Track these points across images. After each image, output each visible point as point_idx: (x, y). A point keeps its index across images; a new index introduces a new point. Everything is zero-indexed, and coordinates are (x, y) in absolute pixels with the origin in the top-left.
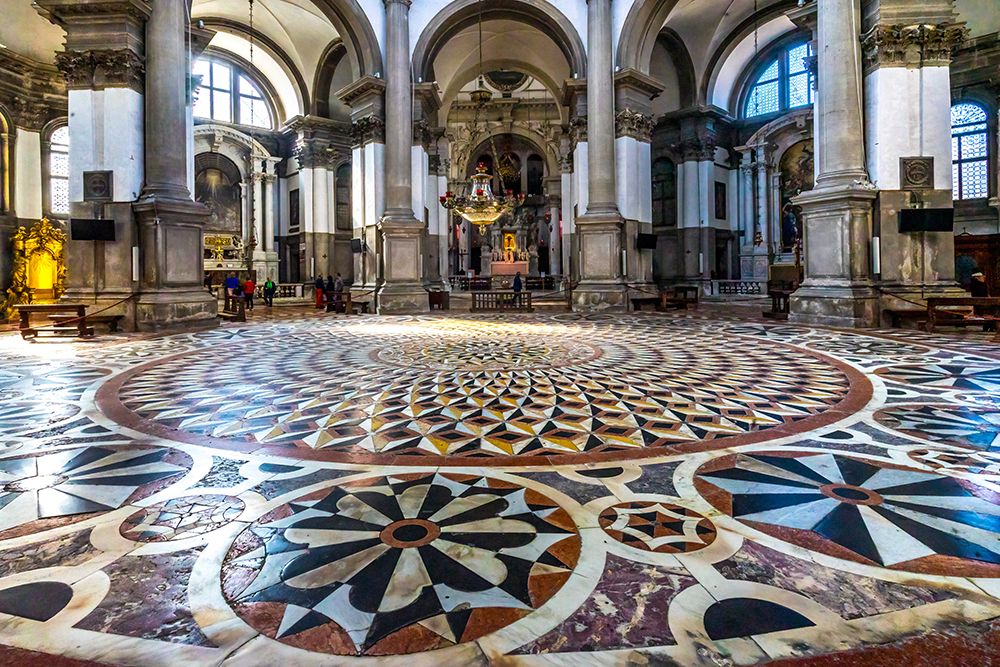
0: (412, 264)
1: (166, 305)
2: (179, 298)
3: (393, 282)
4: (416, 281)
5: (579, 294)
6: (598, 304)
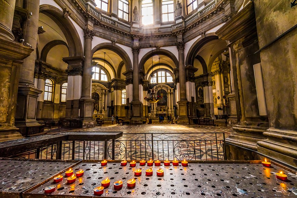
0: (185, 112)
1: (133, 120)
2: (136, 119)
3: (181, 116)
4: (186, 116)
5: (229, 120)
6: (234, 124)
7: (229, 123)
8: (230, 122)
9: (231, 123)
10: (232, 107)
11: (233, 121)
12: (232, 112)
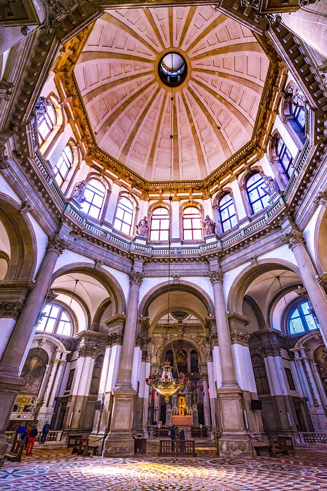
0: (127, 418)
3: (115, 431)
4: (128, 431)
5: (223, 442)
6: (235, 451)
7: (222, 449)
8: (224, 447)
9: (228, 449)
10: (226, 412)
11: (231, 443)
12: (226, 424)
